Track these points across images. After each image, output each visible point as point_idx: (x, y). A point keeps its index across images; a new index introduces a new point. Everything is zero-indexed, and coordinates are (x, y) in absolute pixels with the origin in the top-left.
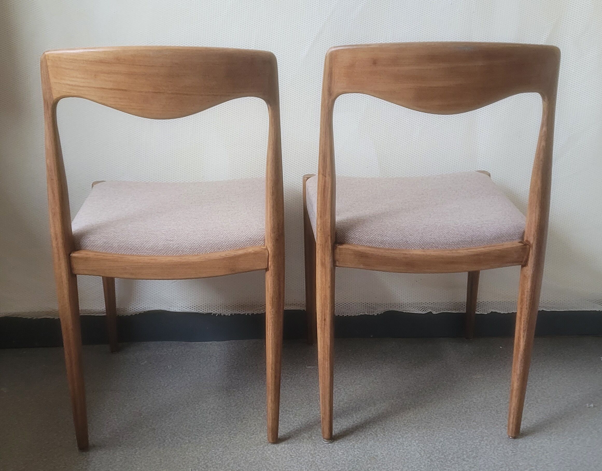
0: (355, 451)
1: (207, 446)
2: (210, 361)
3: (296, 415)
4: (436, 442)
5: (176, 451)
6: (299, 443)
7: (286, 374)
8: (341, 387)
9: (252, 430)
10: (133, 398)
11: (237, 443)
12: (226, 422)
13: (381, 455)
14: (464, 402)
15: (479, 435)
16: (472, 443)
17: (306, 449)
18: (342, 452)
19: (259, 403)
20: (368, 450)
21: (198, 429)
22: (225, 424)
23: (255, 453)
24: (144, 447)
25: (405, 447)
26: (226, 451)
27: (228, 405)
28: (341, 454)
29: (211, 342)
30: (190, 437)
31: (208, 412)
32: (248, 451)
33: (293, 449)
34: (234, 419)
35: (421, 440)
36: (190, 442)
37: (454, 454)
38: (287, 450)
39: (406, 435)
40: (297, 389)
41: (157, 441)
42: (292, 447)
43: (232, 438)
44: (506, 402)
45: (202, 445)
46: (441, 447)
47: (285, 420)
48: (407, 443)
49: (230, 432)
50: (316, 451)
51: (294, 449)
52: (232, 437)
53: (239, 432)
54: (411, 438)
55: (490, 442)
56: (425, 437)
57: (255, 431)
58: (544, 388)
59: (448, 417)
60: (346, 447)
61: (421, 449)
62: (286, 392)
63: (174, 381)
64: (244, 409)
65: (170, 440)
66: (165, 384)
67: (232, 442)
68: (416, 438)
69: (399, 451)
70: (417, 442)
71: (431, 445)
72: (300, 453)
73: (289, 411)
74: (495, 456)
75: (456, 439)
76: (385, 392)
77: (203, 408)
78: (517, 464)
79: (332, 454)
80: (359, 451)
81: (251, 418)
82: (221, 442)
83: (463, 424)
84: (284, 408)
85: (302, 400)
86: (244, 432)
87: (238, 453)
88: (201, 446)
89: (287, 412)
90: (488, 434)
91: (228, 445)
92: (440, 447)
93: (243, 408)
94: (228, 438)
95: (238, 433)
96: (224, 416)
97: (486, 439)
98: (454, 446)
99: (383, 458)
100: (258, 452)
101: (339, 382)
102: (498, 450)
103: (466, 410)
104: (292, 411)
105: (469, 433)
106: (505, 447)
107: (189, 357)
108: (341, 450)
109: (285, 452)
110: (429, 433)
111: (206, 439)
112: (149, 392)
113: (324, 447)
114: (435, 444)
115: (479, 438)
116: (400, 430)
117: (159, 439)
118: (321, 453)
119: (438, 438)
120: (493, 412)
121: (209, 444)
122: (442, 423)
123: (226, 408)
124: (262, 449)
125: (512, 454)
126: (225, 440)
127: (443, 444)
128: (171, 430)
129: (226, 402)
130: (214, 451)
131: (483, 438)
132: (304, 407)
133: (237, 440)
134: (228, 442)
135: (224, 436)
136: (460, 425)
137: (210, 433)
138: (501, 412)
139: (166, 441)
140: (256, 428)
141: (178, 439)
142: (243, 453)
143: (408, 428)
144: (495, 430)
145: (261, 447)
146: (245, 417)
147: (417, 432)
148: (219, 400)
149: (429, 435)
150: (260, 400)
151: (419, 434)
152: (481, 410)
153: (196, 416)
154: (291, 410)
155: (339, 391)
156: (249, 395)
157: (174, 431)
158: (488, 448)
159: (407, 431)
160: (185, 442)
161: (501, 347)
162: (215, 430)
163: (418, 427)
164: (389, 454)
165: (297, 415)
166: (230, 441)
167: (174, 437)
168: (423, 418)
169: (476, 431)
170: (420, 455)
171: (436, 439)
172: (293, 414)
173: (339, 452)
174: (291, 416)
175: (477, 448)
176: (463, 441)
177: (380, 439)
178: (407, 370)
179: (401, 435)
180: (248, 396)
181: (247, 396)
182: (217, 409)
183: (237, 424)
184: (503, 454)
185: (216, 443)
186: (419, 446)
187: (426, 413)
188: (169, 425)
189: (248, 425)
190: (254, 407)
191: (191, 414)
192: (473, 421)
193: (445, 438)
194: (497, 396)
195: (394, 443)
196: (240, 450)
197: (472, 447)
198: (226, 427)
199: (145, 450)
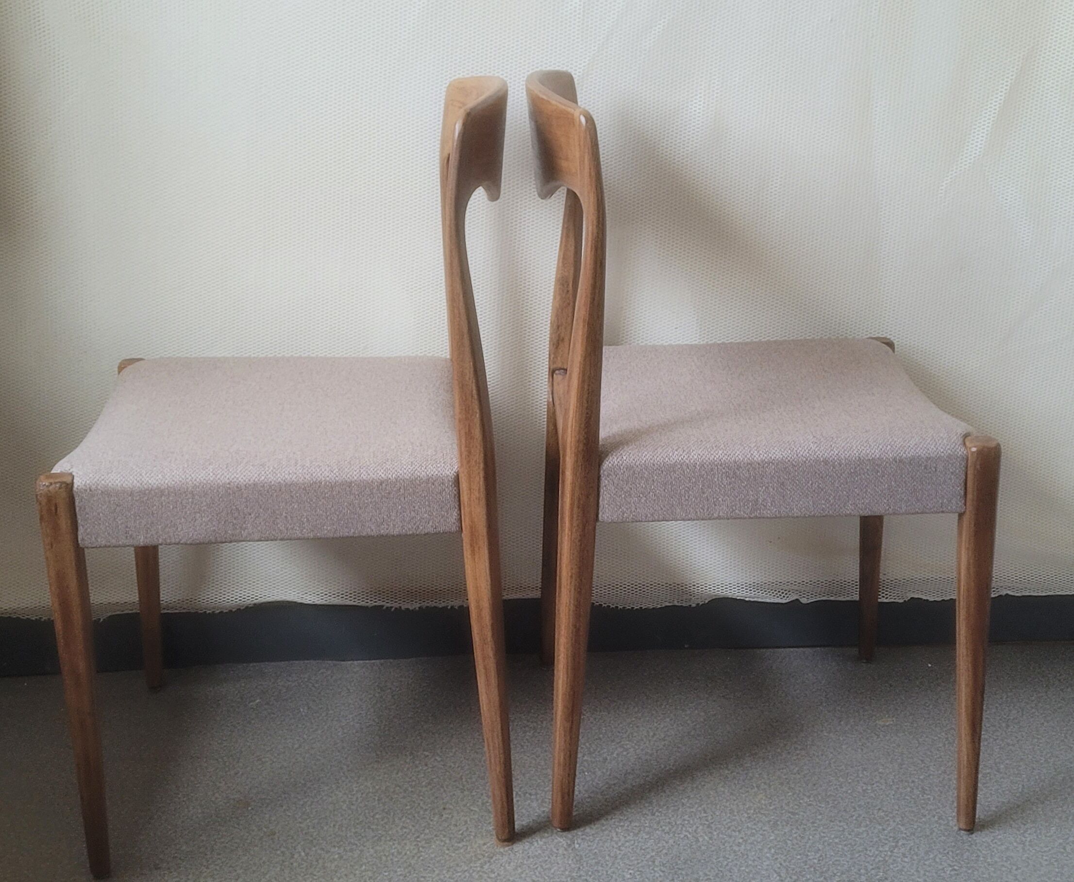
0: (655, 871)
1: (373, 864)
4: (809, 851)
5: (315, 875)
6: (549, 857)
7: (525, 722)
8: (628, 746)
9: (461, 832)
10: (232, 772)
11: (431, 859)
12: (411, 817)
13: (706, 878)
14: (860, 772)
15: (890, 837)
16: (877, 852)
17: (562, 869)
18: (631, 874)
19: (474, 780)
20: (680, 869)
21: (357, 832)
22: (408, 821)
23: (465, 877)
24: (254, 868)
25: (750, 863)
26: (410, 875)
27: (414, 783)
28: (629, 876)
29: (382, 661)
30: (342, 849)
31: (377, 798)
32: (453, 874)
33: (537, 868)
34: (426, 810)
35: (780, 848)
36: (341, 857)
37: (843, 873)
38: (527, 871)
39: (753, 838)
40: (546, 751)
41: (278, 855)
42: (535, 864)
43: (421, 849)
44: (940, 772)
45: (365, 864)
46: (819, 860)
48: (753, 853)
49: (418, 837)
50: (582, 873)
51: (539, 869)
52: (423, 847)
53: (436, 836)
54: (762, 844)
55: (910, 849)
56: (789, 842)
57: (465, 834)
58: (1011, 742)
59: (831, 802)
60: (638, 863)
61: (781, 864)
62: (525, 758)
63: (311, 738)
64: (445, 791)
65: (303, 854)
66: (294, 744)
67: (421, 856)
68: (771, 845)
69: (739, 870)
70: (773, 851)
71: (799, 857)
72: (552, 876)
73: (530, 794)
74: (919, 877)
75: (845, 845)
77: (368, 791)
79: (612, 877)
81: (458, 808)
82: (400, 856)
83: (860, 816)
84: (521, 788)
86: (445, 836)
87: (433, 878)
88: (361, 866)
90: (905, 833)
91: (413, 862)
92: (816, 861)
93: (442, 790)
94: (414, 849)
95: (433, 838)
96: (407, 805)
97: (904, 844)
98: (841, 859)
100: (471, 875)
101: (624, 736)
102: (925, 864)
103: (864, 788)
104: (536, 794)
105: (870, 832)
106: (938, 860)
107: (340, 690)
108: (629, 869)
109: (523, 875)
110: (795, 833)
111: (372, 851)
112: (263, 760)
113: (597, 863)
114: (807, 856)
115: (889, 841)
116: (740, 828)
117: (283, 852)
118: (590, 876)
119: (813, 843)
120: (916, 792)
121: (378, 861)
122: (821, 814)
123: (410, 789)
124: (479, 869)
125: (953, 873)
126: (408, 852)
127: (821, 856)
128: (306, 834)
129: (411, 778)
131: (897, 842)
133: (432, 853)
134: (413, 857)
135: (405, 844)
136: (854, 818)
137: (380, 839)
138: (931, 791)
139: (296, 856)
140: (467, 828)
141: (319, 852)
143: (755, 824)
144: (919, 827)
145: (478, 865)
146: (447, 807)
147: (773, 832)
148: (397, 773)
149: (796, 838)
150: (475, 774)
151: (777, 835)
152: (894, 787)
153: (353, 807)
154: (533, 792)
155: (625, 753)
156: (454, 763)
157: (312, 836)
158: (906, 862)
159: (754, 831)
160: (332, 857)
161: (930, 665)
162: (390, 833)
163: (775, 823)
164: (719, 876)
165: (546, 802)
166: (419, 855)
167: (310, 849)
168: (784, 805)
169: (884, 830)
170: (778, 878)
171: (808, 845)
172: (537, 800)
173: (625, 873)
174: (535, 804)
175: (887, 862)
176: (860, 849)
177: (703, 848)
178: (754, 711)
179: (742, 838)
180: (453, 765)
181: (450, 766)
182: (394, 791)
183: (432, 820)
184: (936, 873)
185: (391, 859)
186: (777, 859)
187: (790, 794)
188: (301, 825)
189: (453, 823)
190: (464, 786)
191: (344, 802)
192: (879, 809)
193: (826, 844)
194: (922, 761)
195: (730, 855)
196: (437, 872)
197: (877, 860)
198: (410, 827)
199: (255, 875)
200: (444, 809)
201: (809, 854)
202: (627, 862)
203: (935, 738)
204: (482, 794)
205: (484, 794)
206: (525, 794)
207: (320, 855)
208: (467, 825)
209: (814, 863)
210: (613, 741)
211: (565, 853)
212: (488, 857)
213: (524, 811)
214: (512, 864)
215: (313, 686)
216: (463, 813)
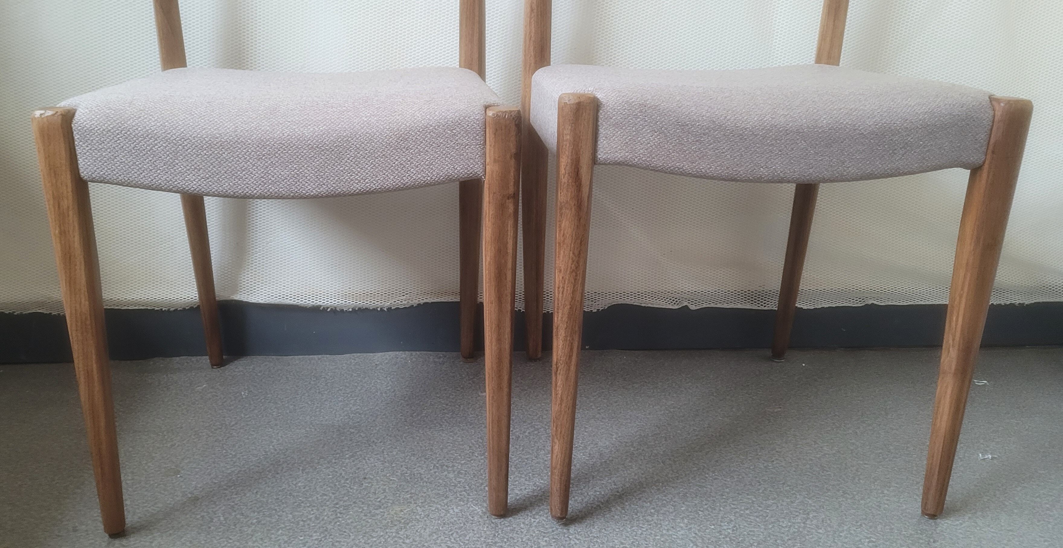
0: (570, 539)
1: (290, 529)
2: (316, 384)
3: (459, 473)
4: (721, 522)
5: (231, 539)
8: (539, 426)
9: (379, 500)
10: (169, 445)
11: (348, 524)
12: (331, 485)
14: (758, 451)
16: (789, 524)
18: (546, 541)
19: (395, 453)
20: (595, 537)
21: (278, 499)
22: (329, 489)
23: (380, 543)
25: (664, 532)
26: (325, 539)
27: (338, 455)
28: (544, 544)
29: (320, 356)
31: (301, 468)
33: (452, 534)
34: (347, 479)
36: (259, 522)
38: (443, 537)
39: (665, 509)
40: (463, 430)
41: (198, 519)
42: (451, 530)
43: (339, 515)
45: (281, 528)
46: (733, 530)
47: (439, 483)
48: (667, 523)
49: (337, 504)
50: (497, 539)
51: (454, 535)
52: (341, 513)
53: (354, 503)
54: (674, 514)
55: (823, 521)
56: (700, 513)
57: (383, 501)
58: (895, 428)
60: (553, 531)
61: (696, 534)
62: (444, 435)
63: (247, 416)
64: (366, 462)
65: (222, 518)
66: (231, 421)
67: (339, 521)
68: (683, 515)
69: (654, 540)
70: (686, 521)
71: (713, 527)
72: (467, 542)
73: (448, 467)
75: (757, 517)
76: (617, 433)
77: (293, 462)
79: (527, 544)
80: (578, 539)
81: (378, 478)
82: (318, 522)
83: (765, 489)
85: (470, 447)
86: (363, 503)
87: (348, 543)
88: (278, 530)
89: (445, 467)
90: (814, 506)
91: (330, 527)
93: (364, 461)
94: (332, 515)
98: (755, 530)
101: (536, 418)
102: (841, 536)
103: (765, 465)
104: (453, 466)
105: (779, 505)
107: (279, 378)
108: (544, 537)
109: (438, 542)
110: (706, 505)
111: (290, 515)
112: (200, 434)
113: (512, 530)
115: (800, 513)
116: (651, 499)
117: (203, 517)
118: (505, 543)
119: (725, 514)
121: (294, 526)
122: (727, 488)
123: (334, 461)
124: (394, 534)
127: (735, 526)
128: (228, 499)
130: (302, 538)
131: (808, 514)
132: (475, 460)
133: (349, 519)
134: (331, 522)
135: (324, 509)
136: (761, 491)
138: (830, 468)
139: (215, 520)
140: (386, 496)
141: (238, 516)
142: (357, 542)
143: (665, 496)
144: (827, 500)
145: (394, 530)
146: (367, 477)
147: (684, 504)
148: (323, 447)
149: (707, 509)
150: (396, 448)
151: (688, 506)
153: (277, 476)
155: (536, 432)
158: (821, 534)
160: (250, 522)
161: (804, 365)
163: (685, 495)
165: (462, 474)
166: (336, 520)
167: (230, 514)
168: (690, 478)
171: (720, 516)
172: (454, 472)
173: (540, 541)
174: (451, 475)
175: (801, 532)
176: (773, 520)
177: (616, 517)
178: (653, 399)
179: (654, 508)
180: (376, 441)
181: (374, 441)
183: (351, 489)
185: (308, 525)
186: (691, 528)
188: (225, 492)
189: (372, 491)
190: (385, 458)
191: (269, 471)
192: (784, 484)
193: (738, 515)
194: (815, 442)
195: (644, 524)
196: (352, 537)
197: (791, 531)
198: (331, 494)
199: (171, 538)
201: (722, 524)
202: (542, 529)
203: (823, 423)
204: (402, 466)
205: (404, 466)
206: (442, 466)
207: (239, 519)
208: (385, 494)
209: (729, 533)
210: (524, 422)
211: (480, 520)
212: (404, 523)
213: (441, 481)
214: (427, 530)
215: (257, 375)
216: (382, 482)
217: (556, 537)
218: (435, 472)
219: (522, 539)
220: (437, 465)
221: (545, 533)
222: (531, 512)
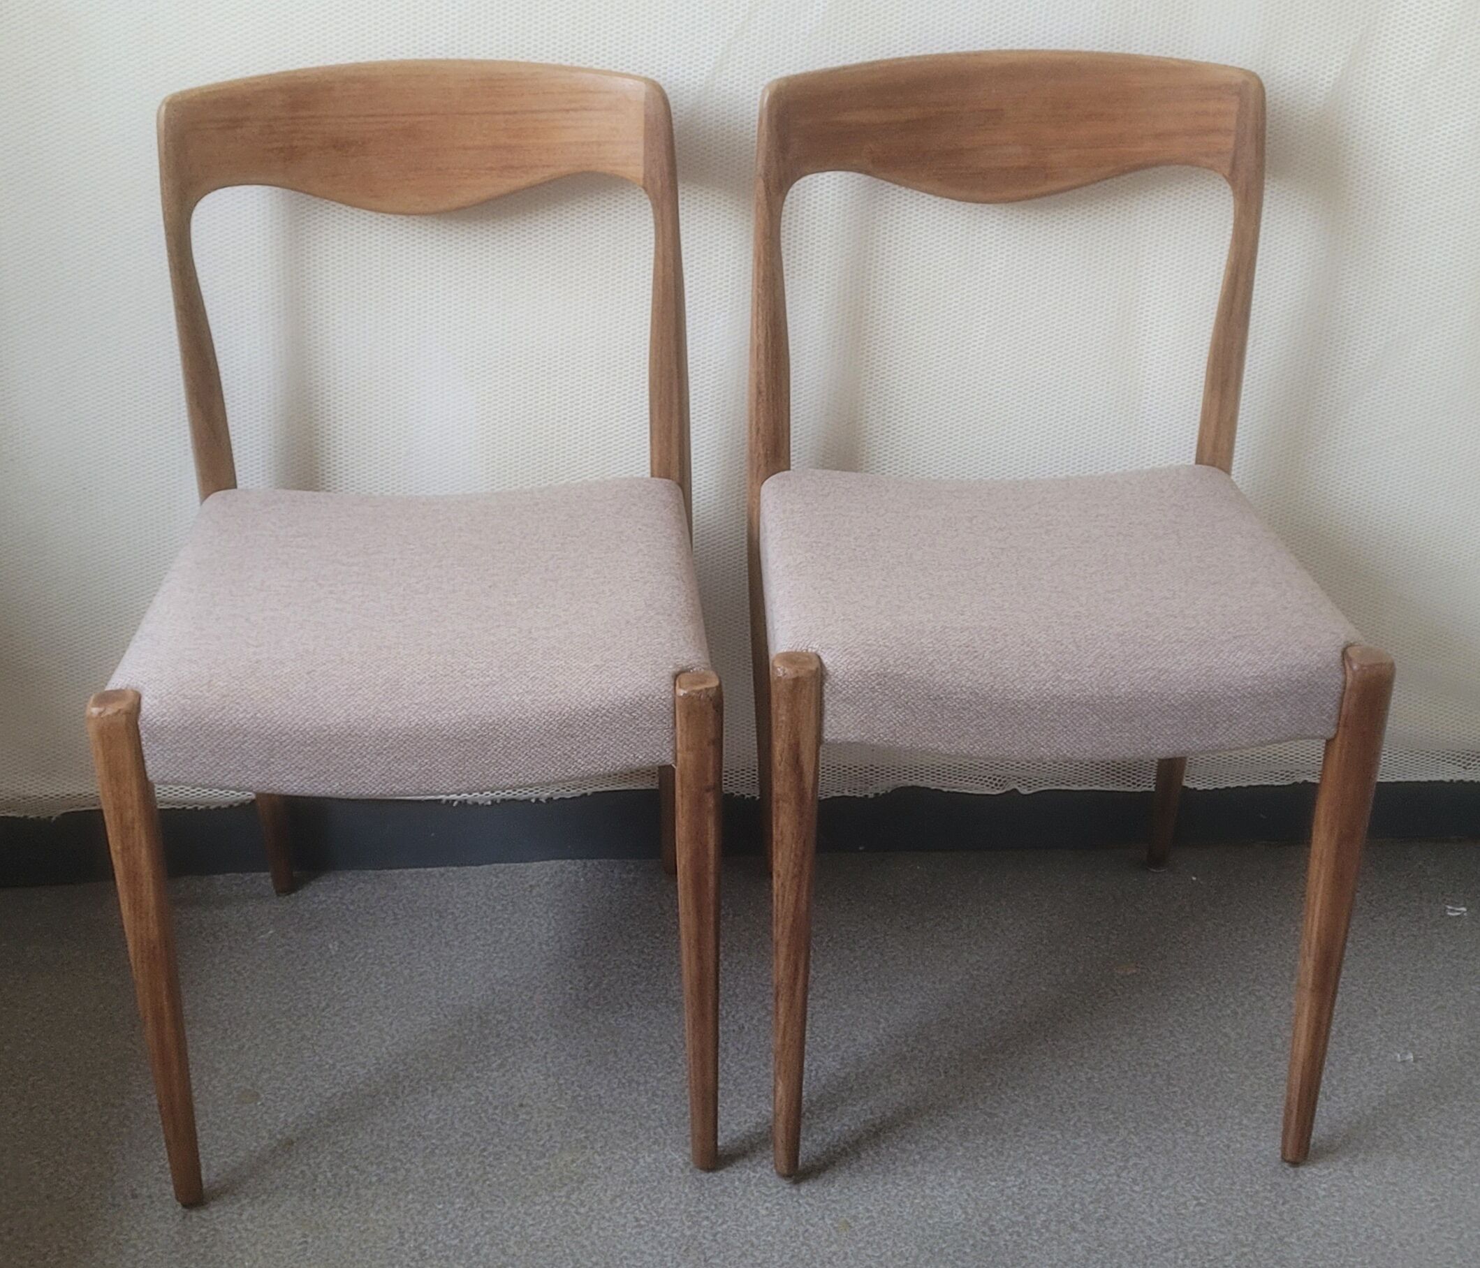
0: (800, 1205)
1: (423, 1192)
2: (440, 927)
3: (654, 1094)
4: (1007, 1175)
5: (345, 1208)
6: (659, 1183)
7: (635, 968)
9: (542, 1143)
10: (236, 1046)
11: (500, 1184)
12: (475, 1117)
13: (867, 1215)
14: (1086, 1049)
15: (1118, 1153)
16: (1098, 1177)
17: (675, 1201)
18: (767, 1208)
19: (562, 1059)
20: (833, 1201)
21: (402, 1142)
22: (472, 1124)
23: (545, 1213)
24: (264, 1197)
25: (928, 1192)
26: (472, 1208)
27: (481, 1065)
29: (442, 870)
30: (382, 1167)
31: (430, 1088)
32: (530, 1207)
34: (496, 1108)
35: (970, 1170)
36: (380, 1180)
37: (1050, 1209)
38: (629, 1204)
39: (934, 1154)
40: (662, 1014)
41: (296, 1177)
43: (487, 1168)
44: (1194, 1050)
45: (412, 1191)
46: (1020, 1188)
47: (625, 1113)
48: (933, 1177)
49: (484, 1150)
50: (702, 1207)
52: (490, 1166)
53: (508, 1148)
54: (944, 1164)
55: (1144, 1172)
56: (982, 1160)
57: (548, 1145)
59: (1043, 1097)
60: (778, 1192)
61: (969, 1195)
62: (634, 1025)
63: (343, 992)
64: (522, 1077)
65: (329, 1175)
66: (320, 1002)
67: (488, 1179)
68: (958, 1164)
69: (912, 1204)
70: (959, 1174)
71: (993, 1184)
72: (660, 1211)
73: (638, 1083)
74: (1152, 1216)
75: (1057, 1166)
76: (887, 1020)
78: (1206, 1240)
79: (742, 1213)
80: (810, 1205)
81: (540, 1104)
82: (461, 1180)
83: (1079, 1119)
84: (625, 1073)
85: (672, 1047)
86: (520, 1149)
87: (503, 1214)
88: (407, 1193)
89: (634, 1085)
90: (1139, 1148)
91: (477, 1188)
92: (1015, 1189)
93: (519, 1075)
94: (478, 1169)
95: (504, 1152)
96: (470, 1100)
97: (1135, 1164)
98: (1051, 1187)
99: (870, 1224)
100: (553, 1210)
102: (1161, 1196)
103: (1089, 1076)
104: (646, 1082)
105: (1092, 1146)
106: (1179, 1189)
107: (383, 916)
108: (765, 1202)
109: (623, 1211)
110: (992, 1146)
111: (422, 1171)
112: (278, 1026)
114: (1005, 1181)
115: (1116, 1159)
116: (917, 1138)
117: (302, 1172)
118: (713, 1211)
119: (1015, 1162)
120: (1159, 1081)
121: (429, 1187)
122: (1028, 1116)
123: (476, 1074)
124: (564, 1200)
125: (1198, 1209)
126: (470, 1174)
127: (1024, 1182)
128: (334, 1143)
129: (477, 1056)
130: (440, 1207)
131: (1127, 1161)
132: (677, 1071)
133: (503, 1175)
134: (477, 1181)
135: (468, 1160)
136: (1072, 1123)
137: (432, 1152)
138: (1179, 1080)
139: (320, 1177)
140: (551, 1137)
141: (352, 1171)
142: (515, 1211)
143: (938, 1132)
144: (1159, 1137)
145: (564, 1193)
146: (524, 1103)
147: (961, 1145)
148: (458, 1050)
149: (991, 1154)
150: (564, 1050)
151: (967, 1148)
152: (1130, 1074)
153: (397, 1102)
154: (642, 1080)
156: (537, 1033)
157: (341, 1147)
158: (1136, 1192)
159: (936, 1143)
160: (368, 1181)
161: (1194, 878)
162: (447, 1142)
163: (966, 1132)
164: (885, 1212)
165: (657, 1096)
166: (484, 1177)
167: (339, 1168)
168: (979, 1101)
169: (1110, 1141)
170: (963, 1216)
171: (1007, 1165)
172: (647, 1093)
173: (759, 1208)
175: (1111, 1191)
176: (1076, 1170)
177: (866, 1168)
178: (949, 951)
179: (919, 1153)
180: (535, 1036)
181: (531, 1038)
182: (454, 1078)
183: (503, 1124)
184: (1175, 1209)
185: (448, 1185)
186: (963, 1186)
187: (988, 1084)
188: (328, 1130)
189: (533, 1127)
190: (548, 1069)
191: (386, 1093)
192: (1107, 1109)
193: (1031, 1163)
194: (1171, 1032)
195: (902, 1180)
196: (508, 1204)
197: (1098, 1188)
198: (475, 1134)
199: (266, 1206)
200: (521, 1105)
201: (1008, 1178)
202: (763, 1189)
203: (1193, 996)
204: (573, 1082)
205: (576, 1083)
206: (630, 1082)
207: (352, 1176)
208: (550, 1132)
209: (1013, 1193)
210: (753, 999)
211: (680, 1175)
212: (578, 1181)
213: (627, 1109)
214: (609, 1192)
215: (348, 909)
216: (545, 1113)
217: (781, 1201)
218: (620, 1094)
219: (735, 1205)
220: (624, 1081)
221: (767, 1195)
222: (751, 1161)
